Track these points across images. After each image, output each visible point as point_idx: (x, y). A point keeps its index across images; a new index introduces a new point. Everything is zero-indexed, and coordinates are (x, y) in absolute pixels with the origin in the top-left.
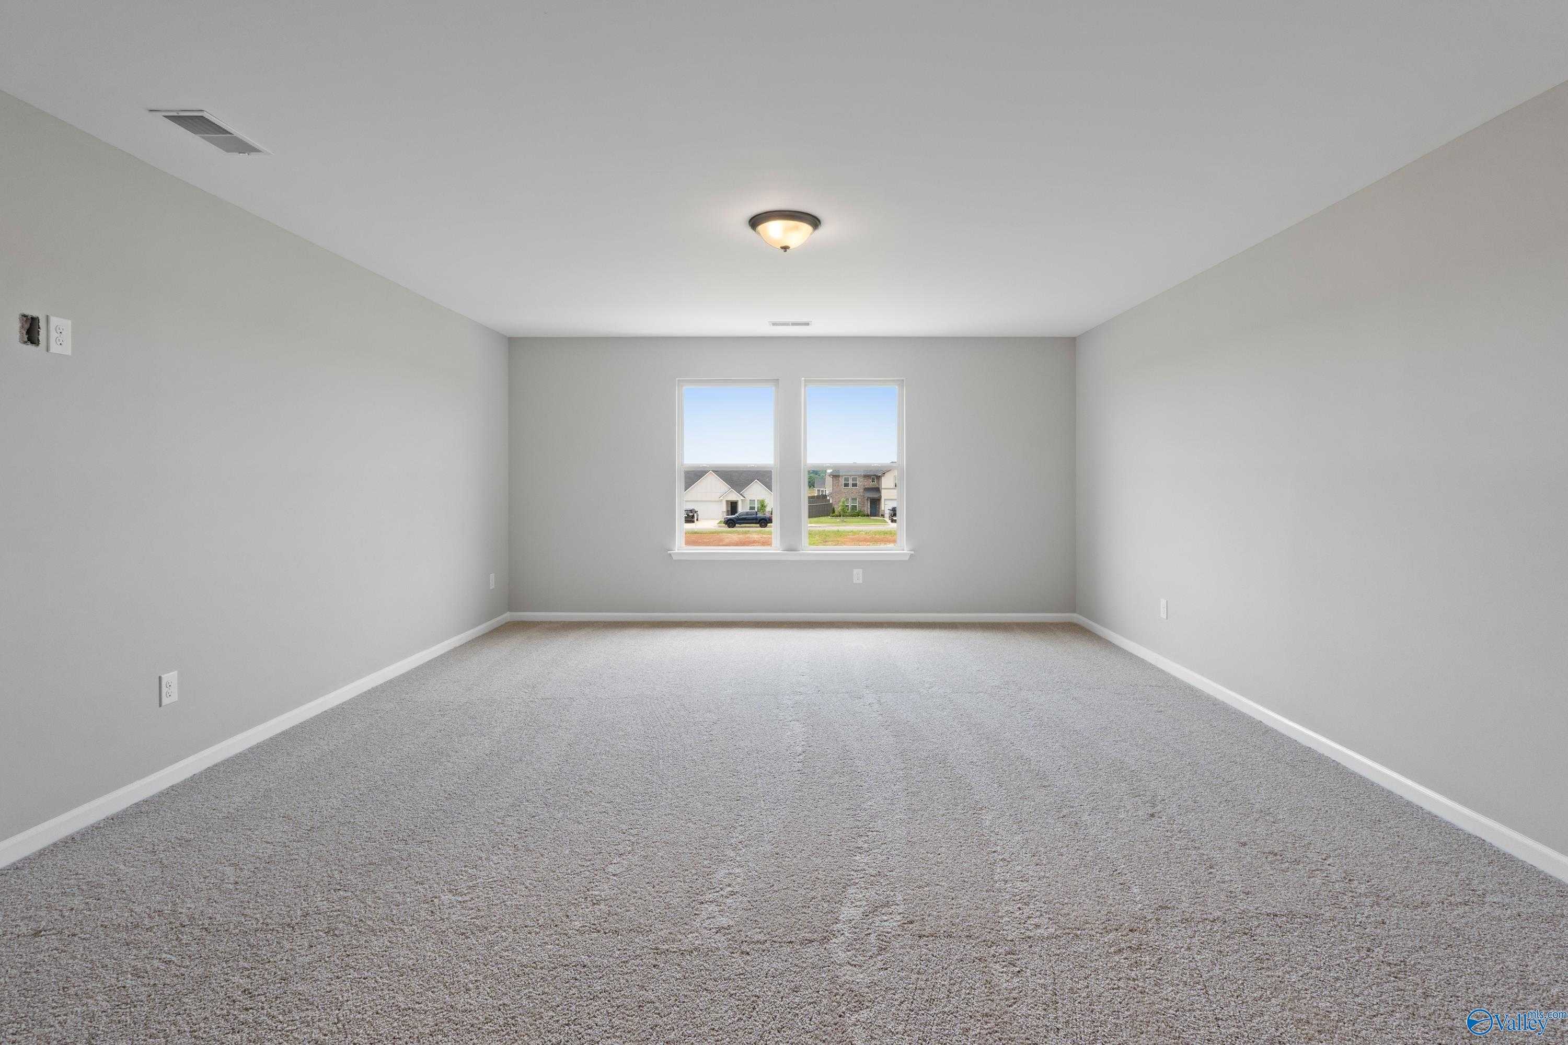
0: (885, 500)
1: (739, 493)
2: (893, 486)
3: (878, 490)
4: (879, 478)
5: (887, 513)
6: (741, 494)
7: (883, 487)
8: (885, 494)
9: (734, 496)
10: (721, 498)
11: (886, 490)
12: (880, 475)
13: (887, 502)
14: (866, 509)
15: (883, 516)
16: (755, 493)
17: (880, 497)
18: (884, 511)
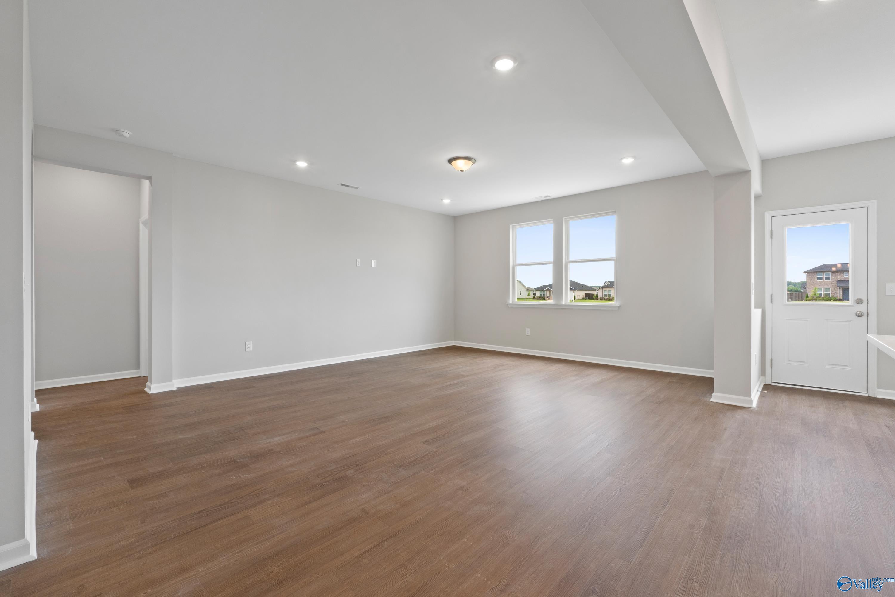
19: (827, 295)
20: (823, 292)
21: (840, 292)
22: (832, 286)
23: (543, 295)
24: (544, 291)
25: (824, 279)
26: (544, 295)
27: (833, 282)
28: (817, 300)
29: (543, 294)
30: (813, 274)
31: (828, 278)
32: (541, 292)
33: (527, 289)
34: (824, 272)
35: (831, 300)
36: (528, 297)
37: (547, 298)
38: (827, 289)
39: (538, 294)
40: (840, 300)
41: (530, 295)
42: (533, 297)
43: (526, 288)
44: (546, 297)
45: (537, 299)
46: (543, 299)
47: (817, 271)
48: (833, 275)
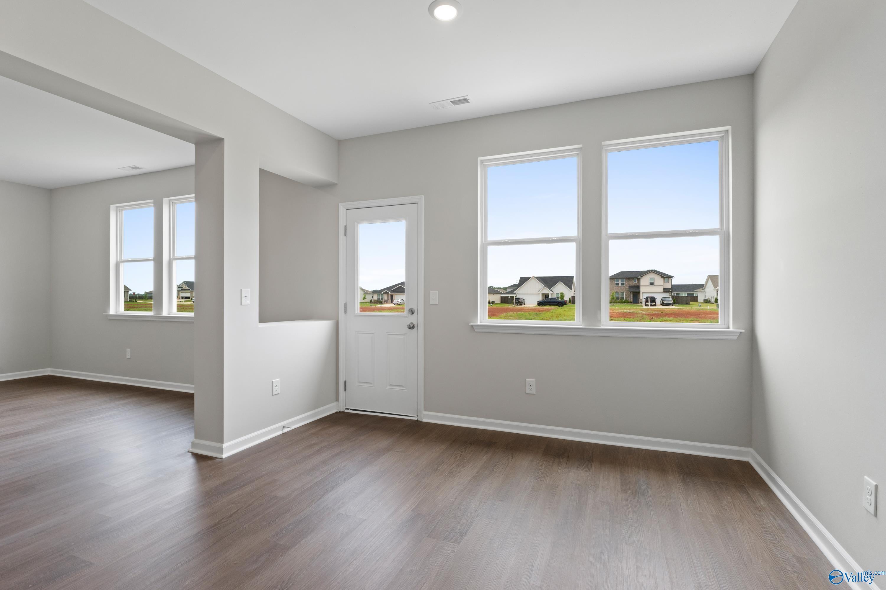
0: (643, 293)
1: (550, 289)
2: (648, 284)
3: (638, 287)
4: (639, 279)
5: (644, 300)
6: (551, 290)
7: (641, 285)
8: (642, 289)
9: (546, 291)
10: (539, 292)
11: (643, 287)
12: (639, 277)
13: (644, 294)
14: (630, 299)
15: (641, 303)
16: (560, 289)
17: (640, 291)
18: (642, 300)
19: (622, 298)
20: (619, 296)
21: (631, 295)
22: (626, 291)
23: (380, 299)
24: (382, 295)
25: (620, 284)
26: (382, 299)
27: (627, 288)
28: (615, 303)
29: (380, 297)
30: (613, 280)
31: (623, 284)
32: (378, 295)
33: (365, 292)
34: (620, 278)
35: (624, 303)
36: (363, 301)
37: (385, 302)
38: (622, 294)
39: (375, 297)
40: (631, 303)
41: (366, 299)
42: (370, 301)
43: (363, 291)
44: (383, 301)
45: (375, 303)
46: (381, 303)
47: (615, 277)
48: (627, 281)
